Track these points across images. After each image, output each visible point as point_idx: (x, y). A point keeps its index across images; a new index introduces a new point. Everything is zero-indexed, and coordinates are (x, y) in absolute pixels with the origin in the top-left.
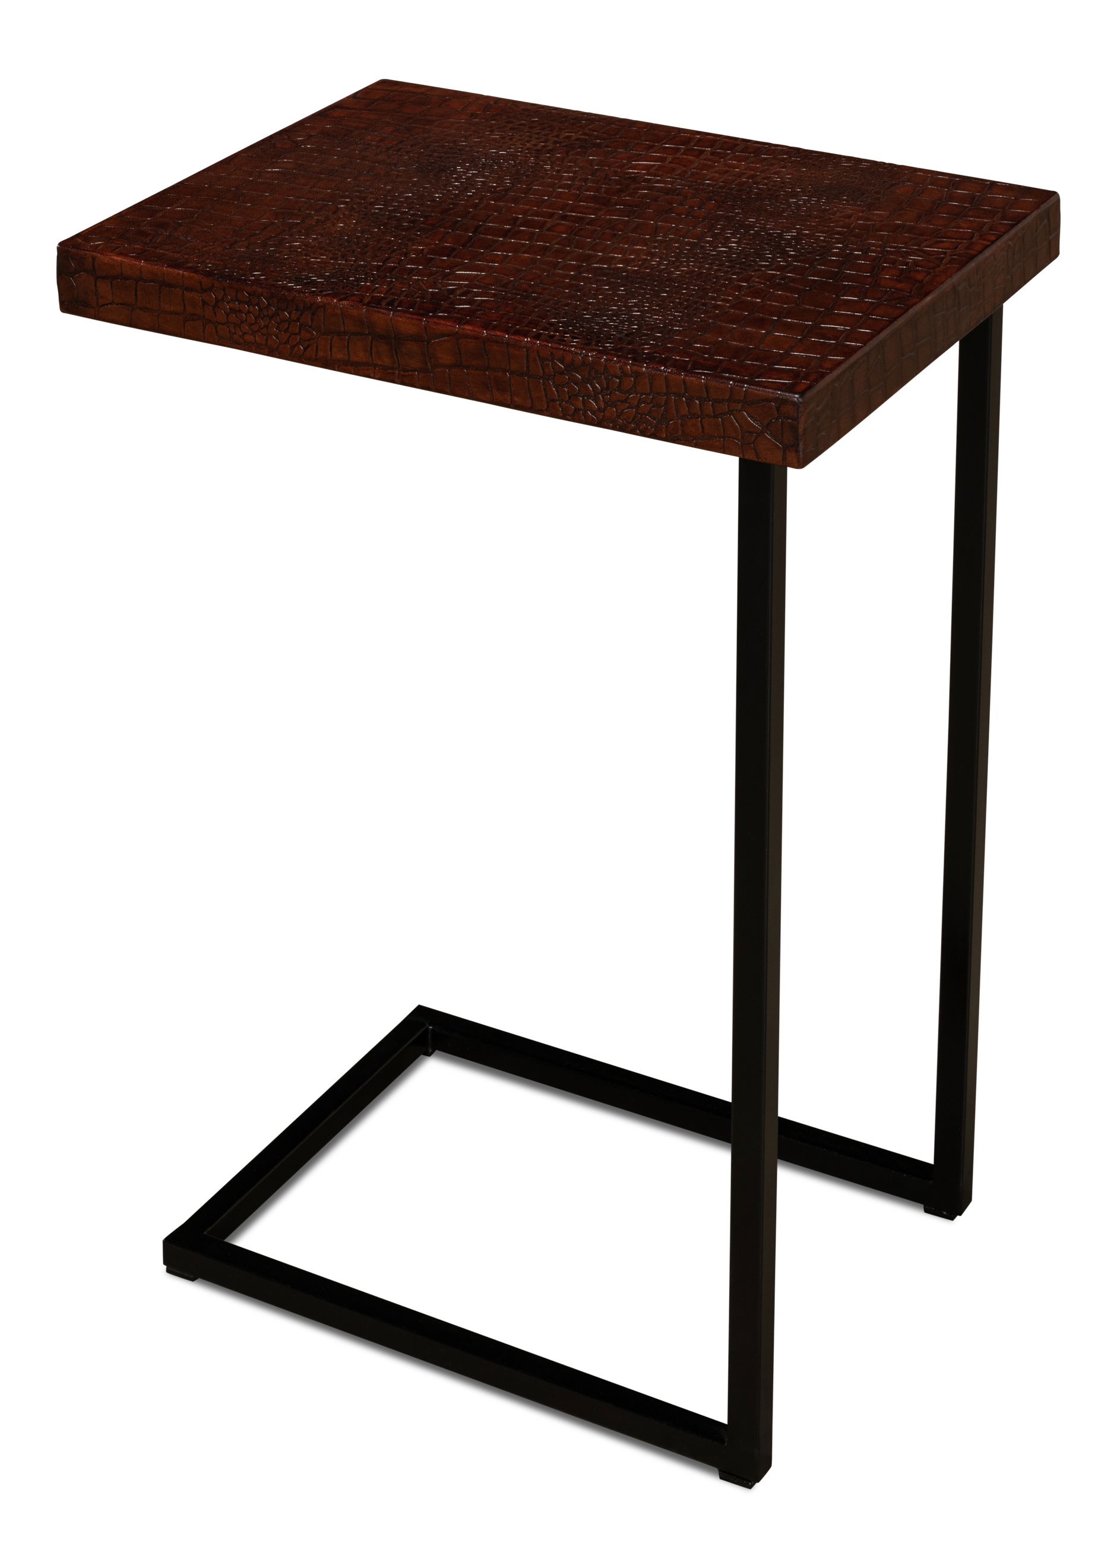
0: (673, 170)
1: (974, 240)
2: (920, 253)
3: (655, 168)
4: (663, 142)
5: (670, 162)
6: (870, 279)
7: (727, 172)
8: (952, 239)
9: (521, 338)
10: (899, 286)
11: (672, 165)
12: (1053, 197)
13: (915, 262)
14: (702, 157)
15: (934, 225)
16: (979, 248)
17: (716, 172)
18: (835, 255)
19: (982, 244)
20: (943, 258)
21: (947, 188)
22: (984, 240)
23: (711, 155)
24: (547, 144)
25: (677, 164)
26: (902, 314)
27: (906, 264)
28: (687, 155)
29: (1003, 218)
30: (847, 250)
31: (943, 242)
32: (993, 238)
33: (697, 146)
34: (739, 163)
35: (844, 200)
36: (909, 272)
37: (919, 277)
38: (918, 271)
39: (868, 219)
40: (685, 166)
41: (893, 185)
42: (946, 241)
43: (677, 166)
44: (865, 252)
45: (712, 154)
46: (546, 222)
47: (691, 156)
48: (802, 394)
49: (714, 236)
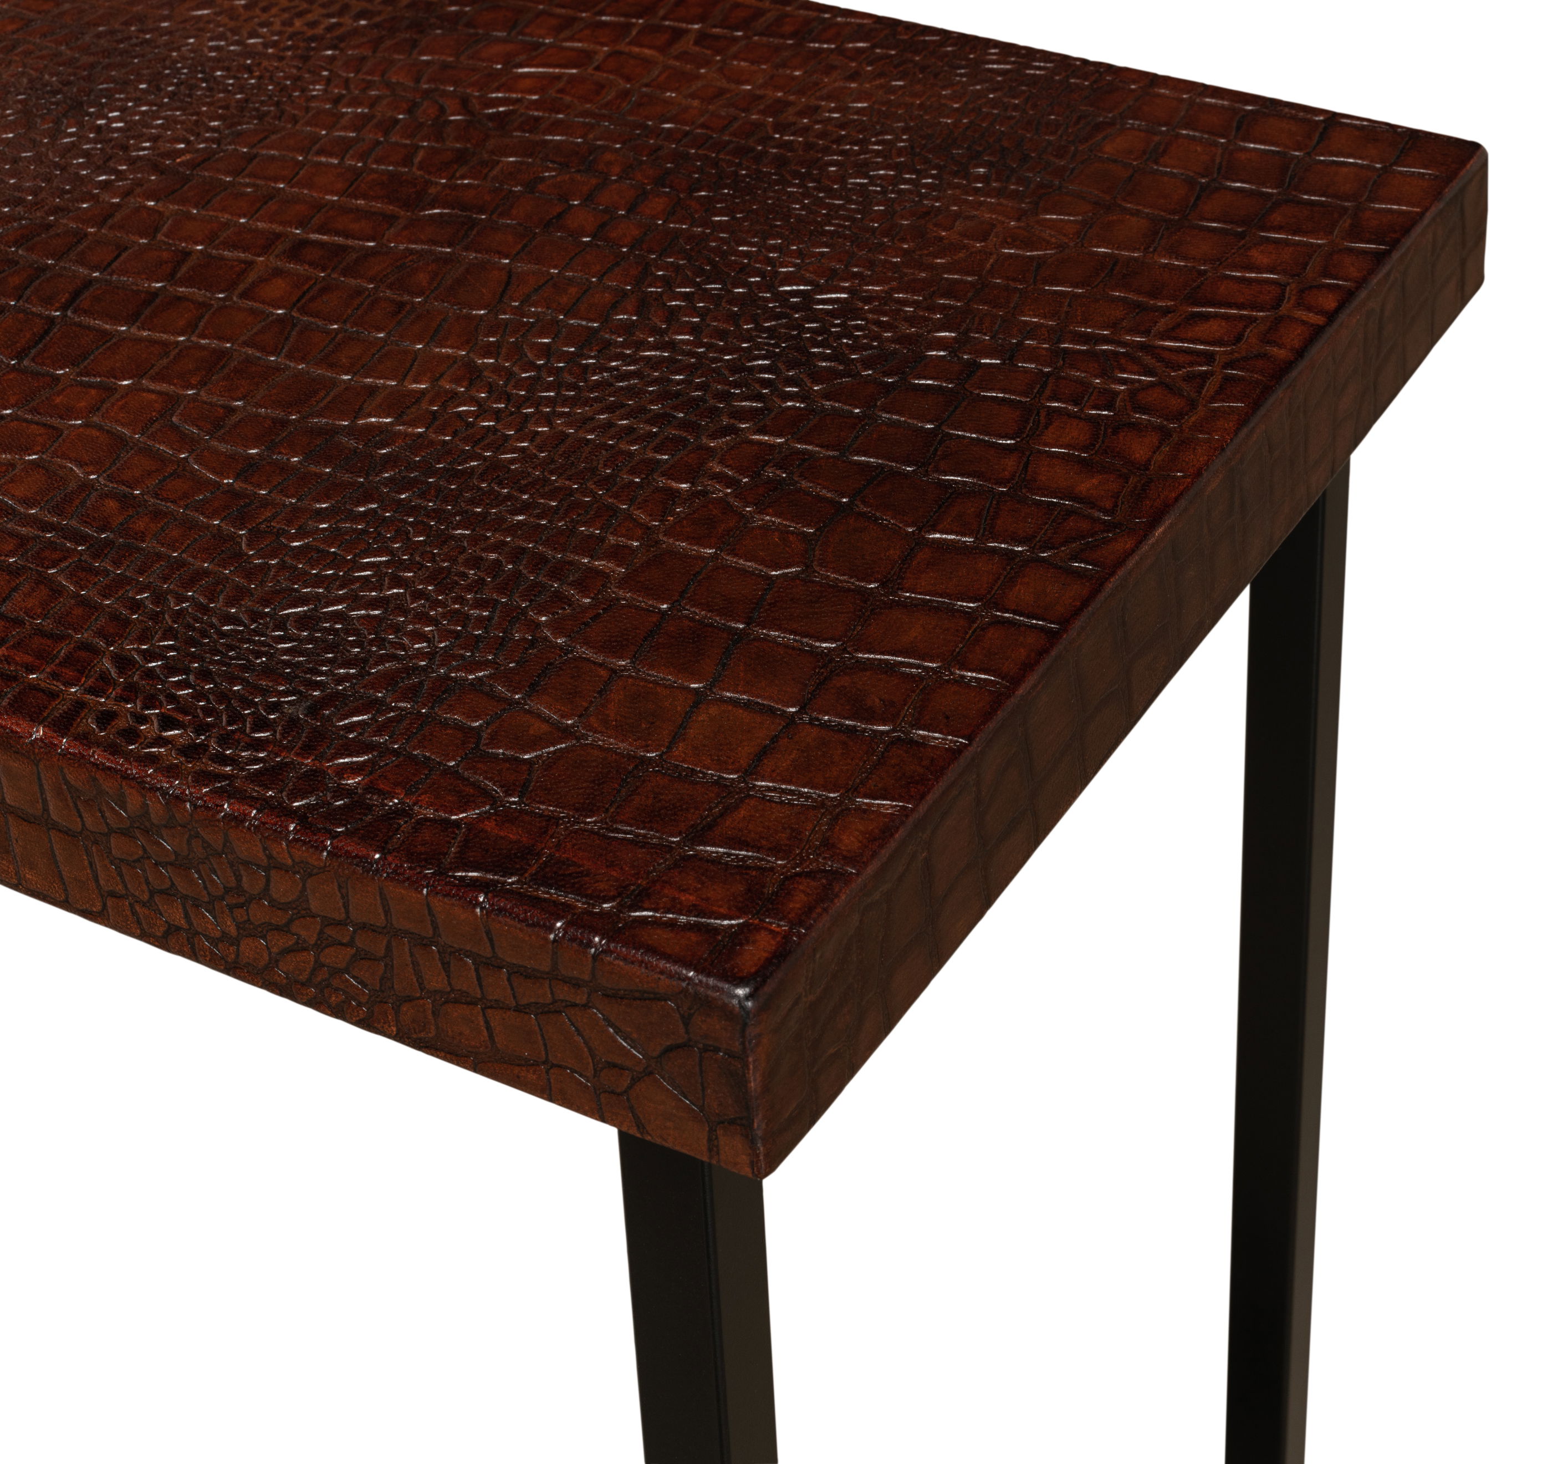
0: (600, 87)
1: (1283, 310)
2: (1148, 360)
3: (561, 85)
4: (597, 9)
5: (597, 68)
6: (1010, 463)
7: (721, 92)
8: (1230, 306)
9: (24, 724)
10: (1087, 485)
11: (600, 74)
12: (1472, 162)
13: (1136, 390)
14: (677, 48)
15: (1185, 258)
16: (1294, 336)
17: (693, 96)
18: (935, 368)
19: (1304, 323)
20: (1204, 376)
21: (1223, 136)
22: (1309, 309)
23: (697, 43)
24: (342, 20)
25: (611, 72)
26: (1085, 603)
27: (1108, 400)
28: (641, 46)
29: (1356, 233)
30: (965, 353)
31: (1206, 317)
32: (1330, 302)
33: (670, 20)
34: (754, 68)
35: (979, 178)
36: (1116, 431)
37: (1139, 449)
38: (1136, 427)
39: (1029, 244)
40: (628, 79)
41: (1098, 127)
42: (1216, 316)
43: (611, 77)
44: (1011, 355)
45: (702, 38)
46: (250, 264)
47: (650, 47)
48: (757, 979)
49: (643, 306)
